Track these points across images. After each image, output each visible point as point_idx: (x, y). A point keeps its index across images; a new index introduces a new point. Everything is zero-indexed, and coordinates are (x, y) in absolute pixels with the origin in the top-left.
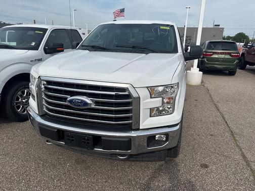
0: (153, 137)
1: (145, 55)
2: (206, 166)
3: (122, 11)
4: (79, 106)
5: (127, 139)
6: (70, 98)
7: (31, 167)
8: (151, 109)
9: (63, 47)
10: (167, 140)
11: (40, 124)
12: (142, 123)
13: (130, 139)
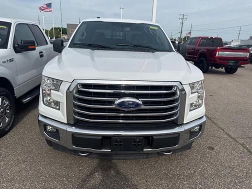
2: (211, 148)
3: (49, 5)
4: (131, 107)
6: (118, 101)
8: (190, 104)
9: (35, 45)
10: (200, 130)
12: (186, 118)
13: (179, 135)
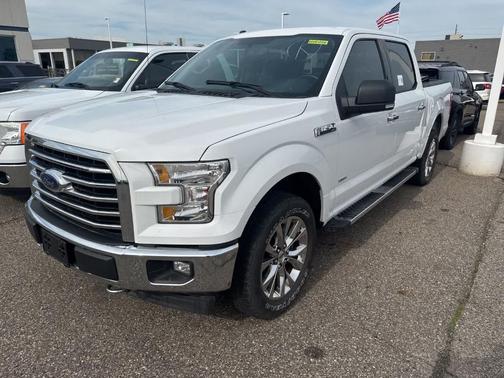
0: (169, 264)
6: (43, 172)
8: (156, 206)
10: (192, 274)
12: (139, 232)
13: (113, 258)
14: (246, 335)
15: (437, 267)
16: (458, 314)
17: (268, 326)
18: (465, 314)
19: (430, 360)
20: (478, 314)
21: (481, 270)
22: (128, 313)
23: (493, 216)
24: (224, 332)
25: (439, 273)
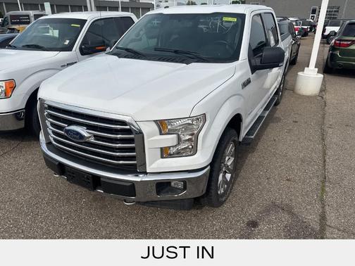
0: (168, 183)
1: (184, 65)
4: (76, 138)
5: (129, 184)
6: (66, 128)
7: (44, 198)
8: (161, 148)
9: (104, 46)
10: (185, 188)
11: (44, 153)
12: (150, 166)
13: (133, 184)
14: (208, 219)
15: (303, 161)
16: (323, 190)
17: (218, 211)
18: (327, 189)
19: (316, 219)
20: (333, 188)
21: (328, 160)
22: (126, 213)
23: (323, 123)
24: (193, 219)
25: (305, 164)
